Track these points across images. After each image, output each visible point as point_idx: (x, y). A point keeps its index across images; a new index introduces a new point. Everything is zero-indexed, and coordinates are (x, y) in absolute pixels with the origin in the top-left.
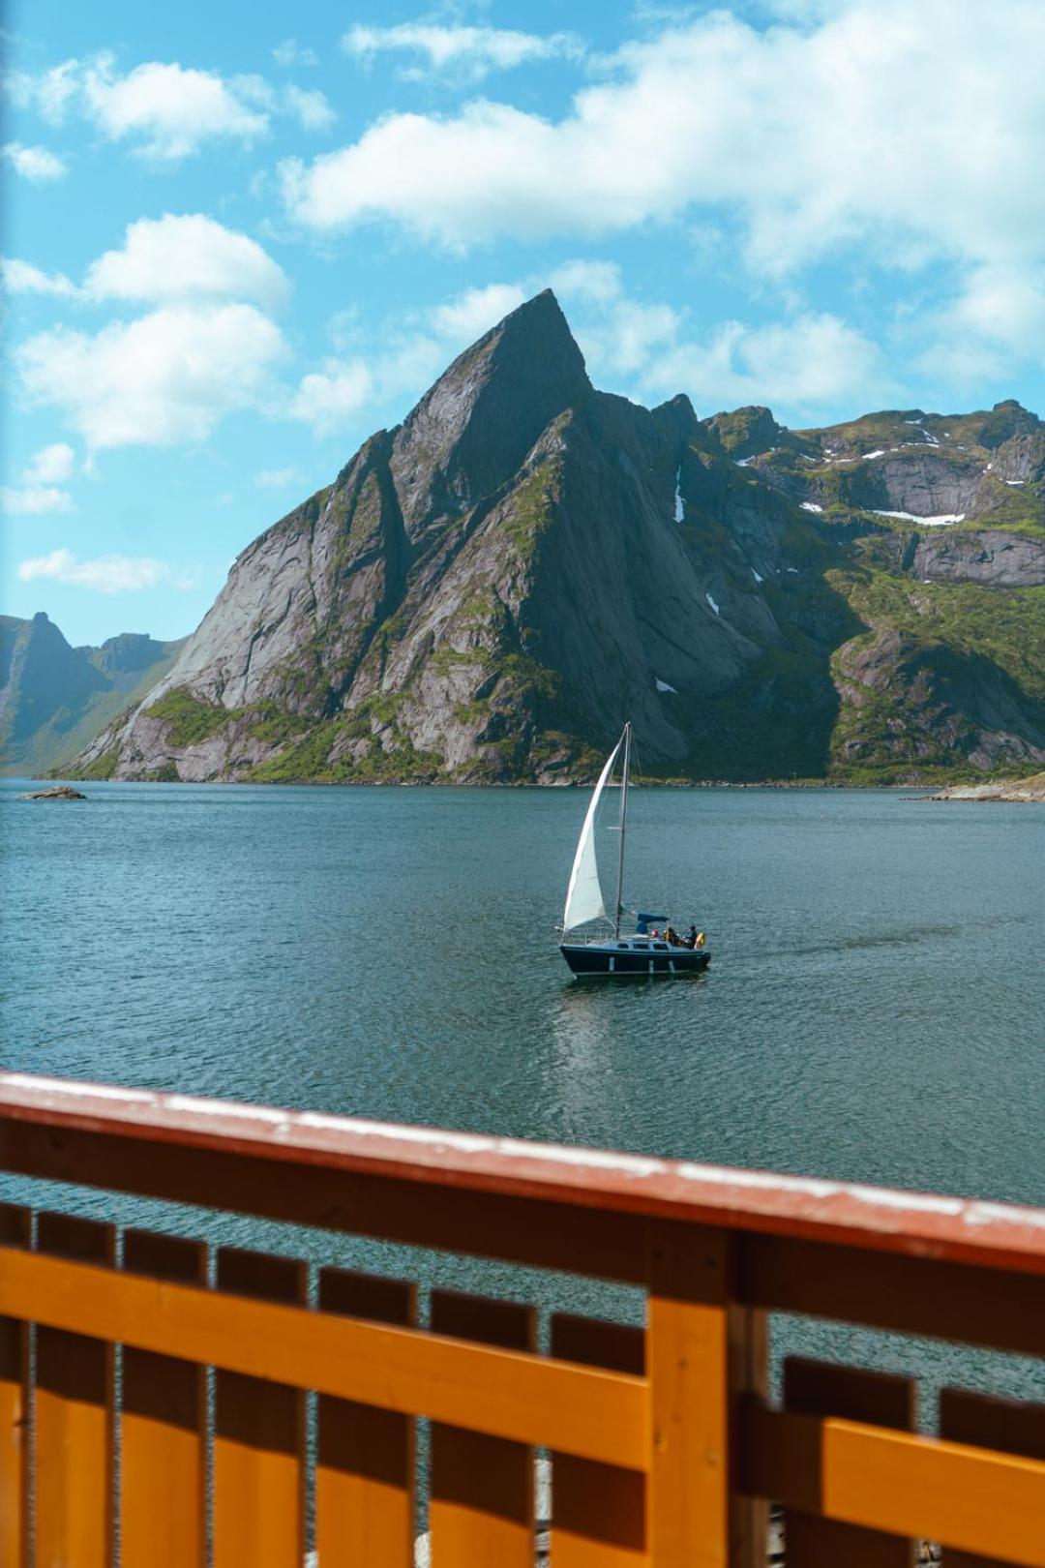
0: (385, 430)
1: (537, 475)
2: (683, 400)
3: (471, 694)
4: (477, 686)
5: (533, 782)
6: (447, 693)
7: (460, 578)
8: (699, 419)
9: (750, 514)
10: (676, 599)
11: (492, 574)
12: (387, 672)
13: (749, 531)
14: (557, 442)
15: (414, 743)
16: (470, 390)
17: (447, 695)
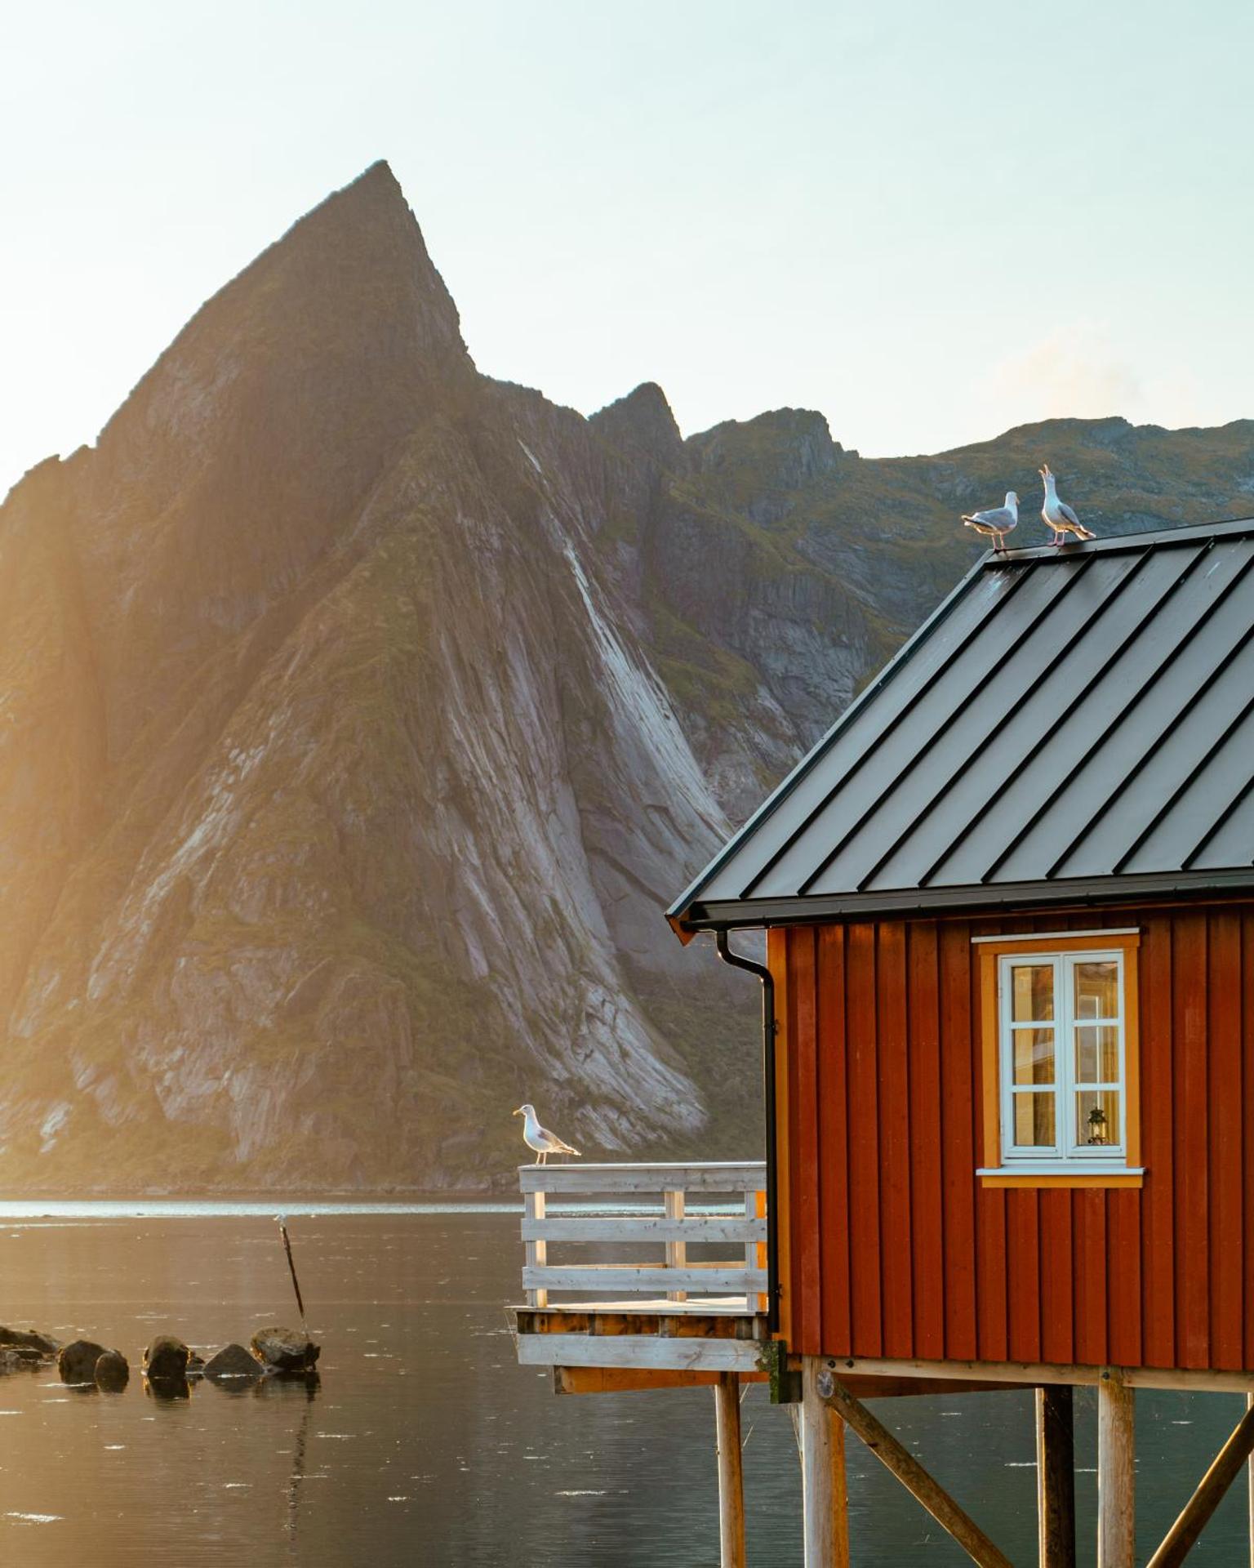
0: (58, 456)
1: (385, 555)
2: (649, 398)
3: (277, 1006)
4: (288, 992)
5: (414, 1183)
6: (229, 1002)
7: (237, 770)
8: (685, 435)
9: (794, 634)
10: (664, 811)
11: (307, 760)
12: (95, 963)
13: (795, 670)
14: (418, 485)
15: (166, 1107)
16: (233, 376)
17: (228, 1009)
